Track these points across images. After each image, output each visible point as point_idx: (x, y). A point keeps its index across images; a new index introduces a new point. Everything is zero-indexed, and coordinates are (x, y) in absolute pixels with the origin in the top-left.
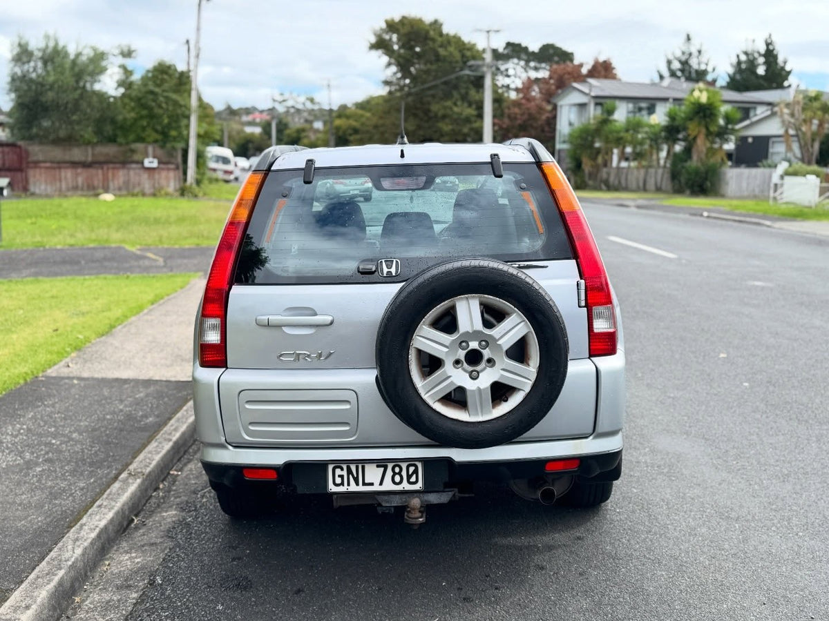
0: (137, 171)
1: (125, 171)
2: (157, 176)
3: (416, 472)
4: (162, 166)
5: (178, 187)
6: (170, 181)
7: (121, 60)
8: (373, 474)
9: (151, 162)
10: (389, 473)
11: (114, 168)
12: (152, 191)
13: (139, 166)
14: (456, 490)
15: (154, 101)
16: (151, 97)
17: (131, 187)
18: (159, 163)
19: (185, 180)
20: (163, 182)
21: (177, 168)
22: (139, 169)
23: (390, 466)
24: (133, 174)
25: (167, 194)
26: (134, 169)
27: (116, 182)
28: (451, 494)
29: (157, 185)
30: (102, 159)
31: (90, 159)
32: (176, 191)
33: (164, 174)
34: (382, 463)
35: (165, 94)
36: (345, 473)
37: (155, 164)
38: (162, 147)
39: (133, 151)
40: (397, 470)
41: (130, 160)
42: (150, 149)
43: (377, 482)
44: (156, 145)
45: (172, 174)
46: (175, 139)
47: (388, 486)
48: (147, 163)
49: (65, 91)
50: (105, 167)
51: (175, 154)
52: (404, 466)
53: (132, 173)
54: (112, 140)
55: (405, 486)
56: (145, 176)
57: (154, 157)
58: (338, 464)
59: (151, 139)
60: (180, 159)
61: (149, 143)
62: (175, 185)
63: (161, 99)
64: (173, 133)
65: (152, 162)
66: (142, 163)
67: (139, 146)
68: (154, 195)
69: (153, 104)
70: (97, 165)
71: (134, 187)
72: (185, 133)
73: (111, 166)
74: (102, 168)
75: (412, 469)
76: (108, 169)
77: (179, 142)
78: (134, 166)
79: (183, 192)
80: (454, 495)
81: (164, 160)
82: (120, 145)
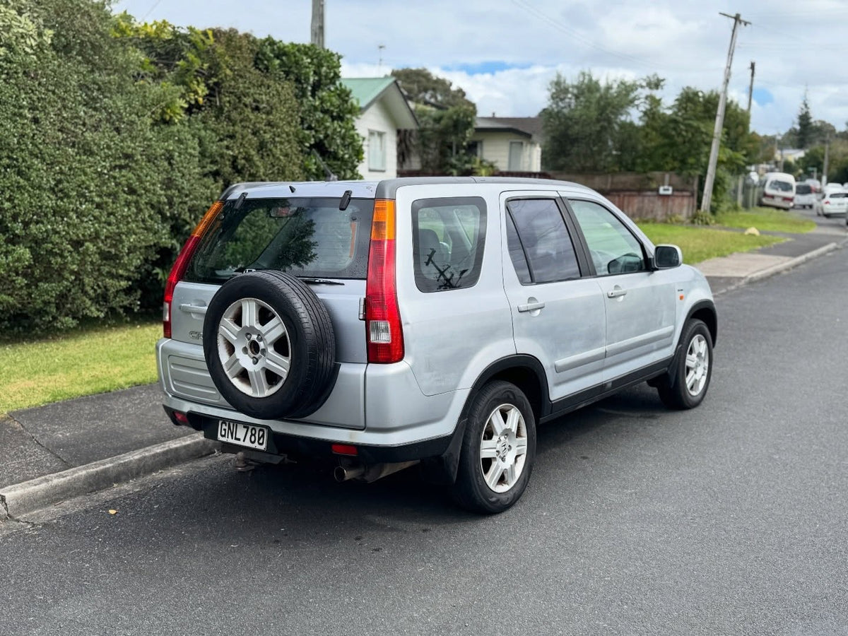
0: (652, 198)
1: (640, 198)
2: (670, 203)
3: (263, 436)
4: (676, 193)
5: (690, 214)
6: (683, 208)
7: (647, 92)
8: (241, 432)
9: (665, 190)
10: (249, 434)
11: (630, 196)
12: (664, 217)
13: (655, 193)
14: (286, 456)
15: (674, 129)
16: (672, 125)
17: (644, 213)
18: (673, 190)
19: (699, 207)
20: (676, 209)
21: (692, 195)
22: (654, 196)
23: (250, 428)
24: (648, 201)
25: (678, 221)
26: (649, 196)
27: (630, 209)
28: (281, 458)
29: (669, 213)
30: (620, 186)
31: (609, 187)
32: (688, 218)
33: (678, 201)
34: (246, 425)
35: (687, 122)
36: (227, 428)
37: (670, 192)
38: (679, 174)
39: (650, 179)
40: (253, 432)
41: (647, 187)
42: (667, 177)
43: (242, 439)
44: (673, 173)
45: (686, 201)
46: (692, 167)
47: (247, 443)
48: (662, 191)
49: (589, 124)
50: (622, 195)
51: (691, 181)
52: (258, 429)
53: (646, 200)
54: (630, 169)
55: (256, 445)
56: (659, 203)
57: (670, 185)
58: (225, 420)
59: (668, 167)
60: (696, 187)
61: (667, 171)
62: (688, 213)
63: (682, 127)
64: (691, 160)
65: (668, 190)
66: (657, 190)
67: (657, 174)
68: (665, 222)
69: (673, 133)
70: (615, 193)
71: (647, 213)
72: (704, 159)
73: (628, 193)
74: (619, 196)
75: (261, 433)
76: (624, 196)
77: (696, 169)
78: (649, 193)
79: (694, 219)
80: (284, 460)
81: (680, 187)
82: (638, 173)
